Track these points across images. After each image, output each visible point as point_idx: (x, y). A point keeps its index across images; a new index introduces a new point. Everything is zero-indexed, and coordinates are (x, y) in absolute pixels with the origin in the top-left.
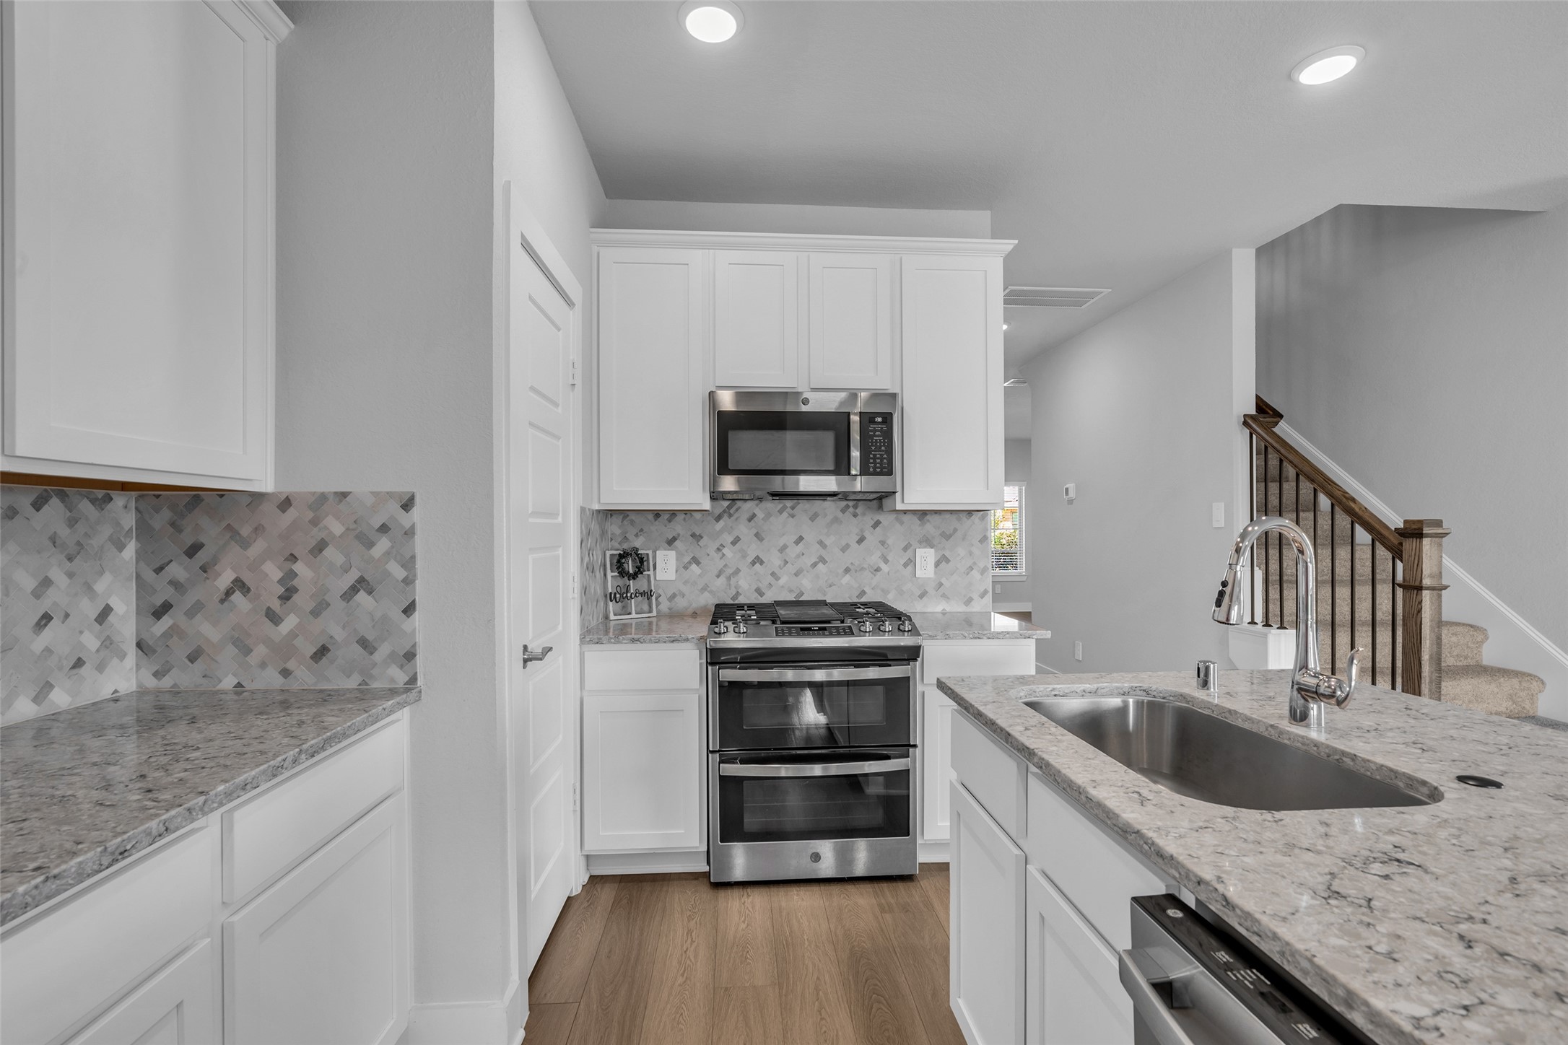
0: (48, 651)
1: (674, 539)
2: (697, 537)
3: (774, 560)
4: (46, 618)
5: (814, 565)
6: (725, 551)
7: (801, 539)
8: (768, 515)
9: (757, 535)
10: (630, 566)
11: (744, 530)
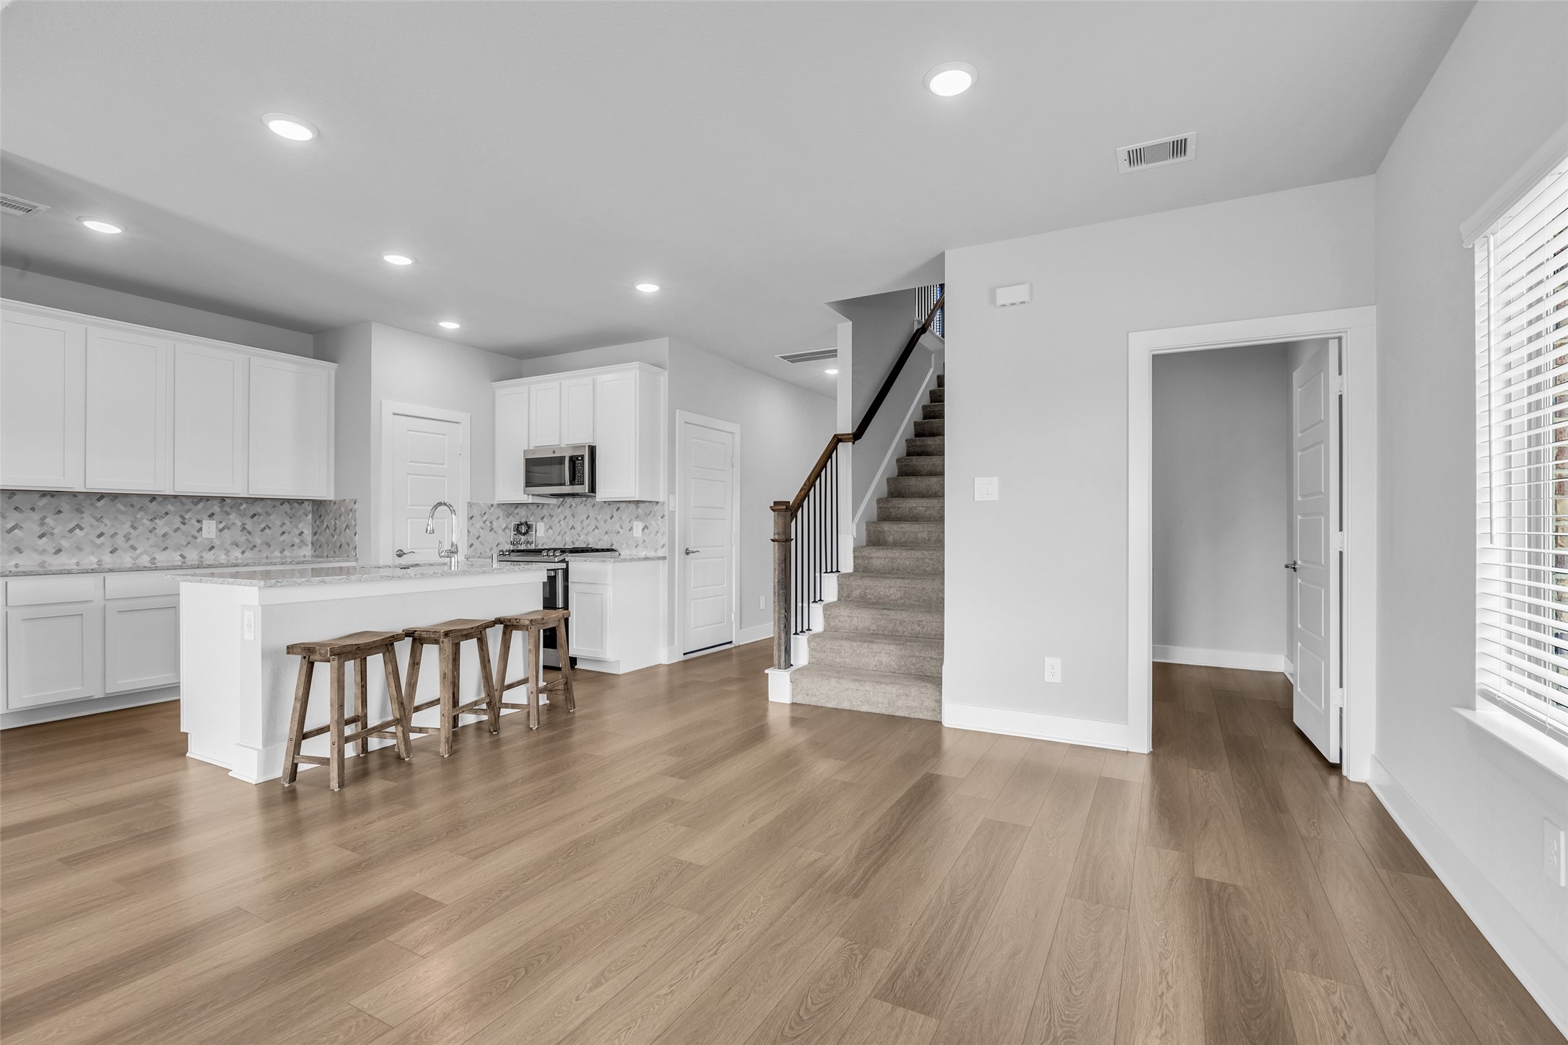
0: (284, 541)
1: (544, 517)
2: (551, 516)
3: (578, 527)
4: (284, 533)
5: (593, 530)
6: (561, 523)
8: (577, 505)
9: (573, 515)
10: (523, 529)
11: (568, 512)
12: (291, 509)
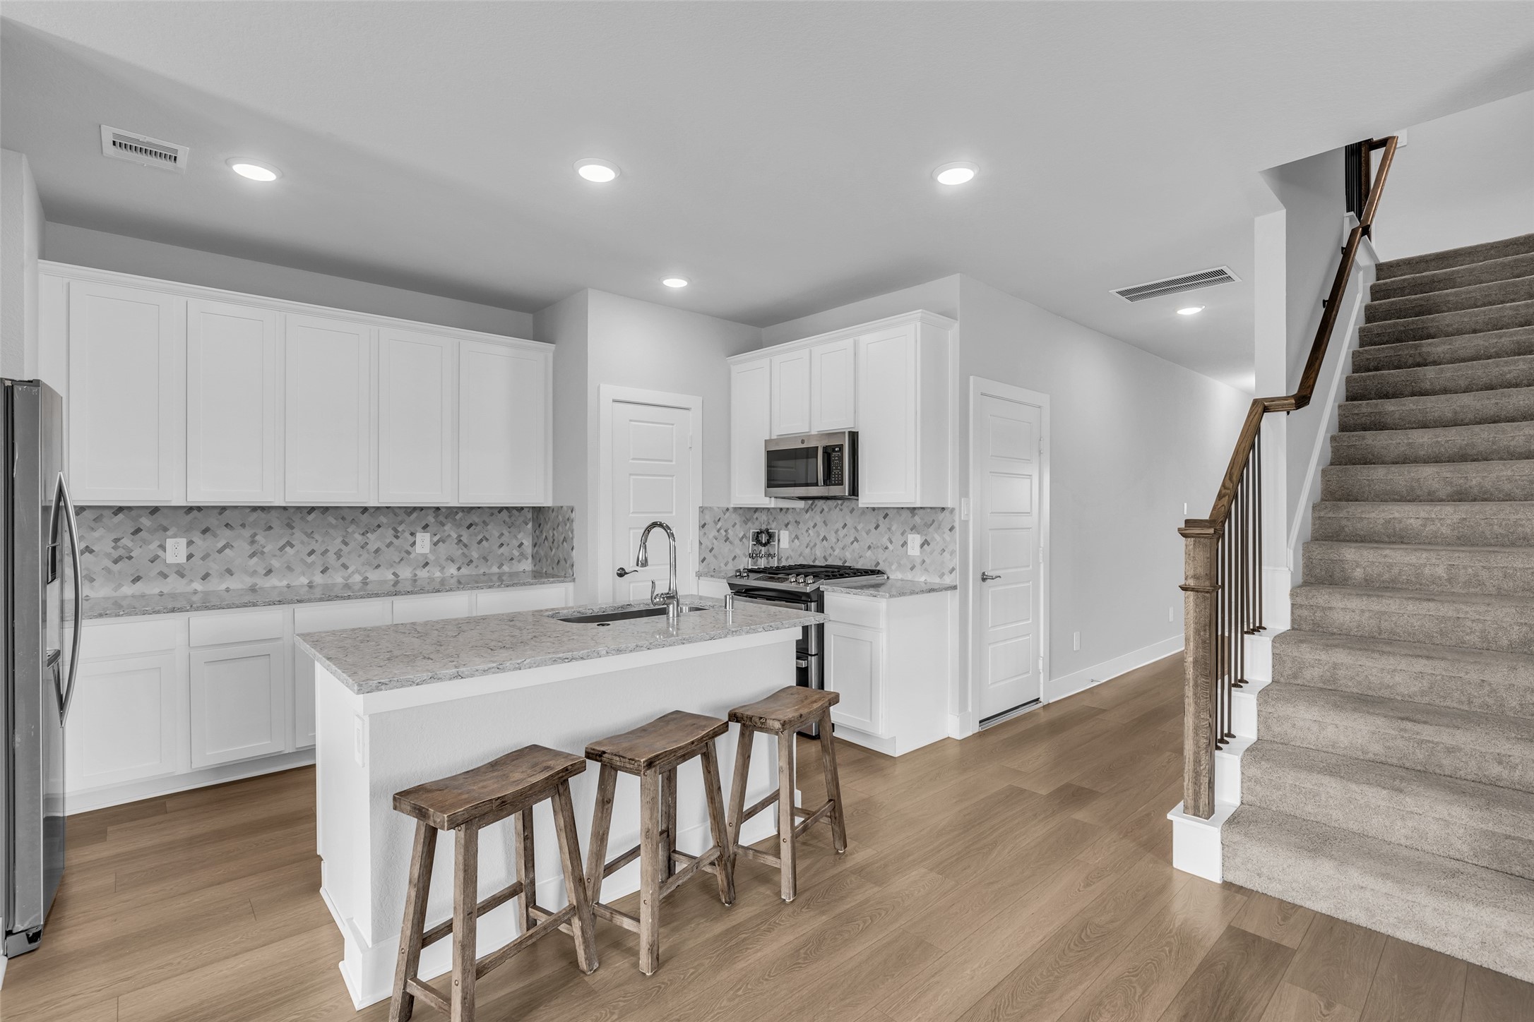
0: (502, 554)
1: (788, 524)
2: (797, 522)
3: (832, 538)
4: (502, 545)
5: (852, 543)
6: (810, 531)
7: (845, 525)
8: (830, 510)
9: (824, 522)
10: (764, 538)
11: (818, 519)
12: (510, 517)
